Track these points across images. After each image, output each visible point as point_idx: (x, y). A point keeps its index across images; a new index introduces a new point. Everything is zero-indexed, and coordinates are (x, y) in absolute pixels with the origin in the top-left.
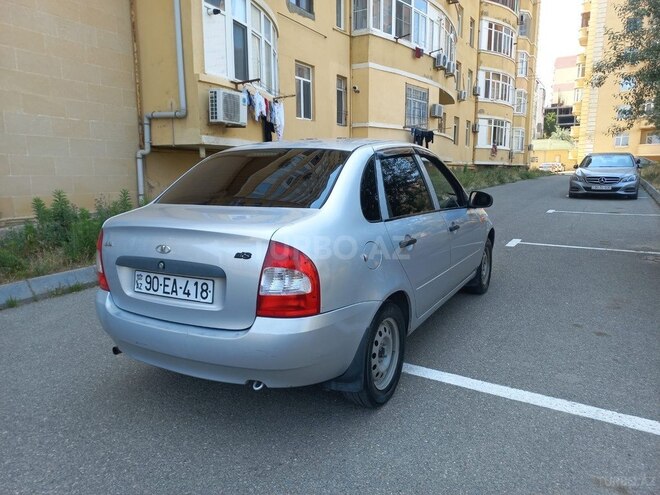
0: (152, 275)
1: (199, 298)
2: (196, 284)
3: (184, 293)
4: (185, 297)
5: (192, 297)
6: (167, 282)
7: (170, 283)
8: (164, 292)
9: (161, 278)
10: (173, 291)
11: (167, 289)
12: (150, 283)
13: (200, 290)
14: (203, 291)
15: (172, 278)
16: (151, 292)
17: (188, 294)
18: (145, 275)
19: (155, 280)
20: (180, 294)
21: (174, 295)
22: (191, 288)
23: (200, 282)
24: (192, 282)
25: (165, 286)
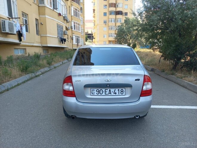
0: (99, 89)
1: (120, 94)
2: (119, 90)
3: (114, 93)
4: (115, 94)
5: (117, 94)
6: (106, 91)
7: (108, 91)
8: (105, 94)
9: (104, 90)
10: (109, 93)
11: (106, 93)
12: (99, 92)
13: (120, 92)
14: (121, 92)
15: (109, 89)
16: (99, 94)
17: (116, 93)
18: (96, 90)
19: (101, 91)
20: (112, 94)
21: (110, 94)
22: (117, 91)
23: (120, 89)
24: (117, 90)
25: (105, 92)
